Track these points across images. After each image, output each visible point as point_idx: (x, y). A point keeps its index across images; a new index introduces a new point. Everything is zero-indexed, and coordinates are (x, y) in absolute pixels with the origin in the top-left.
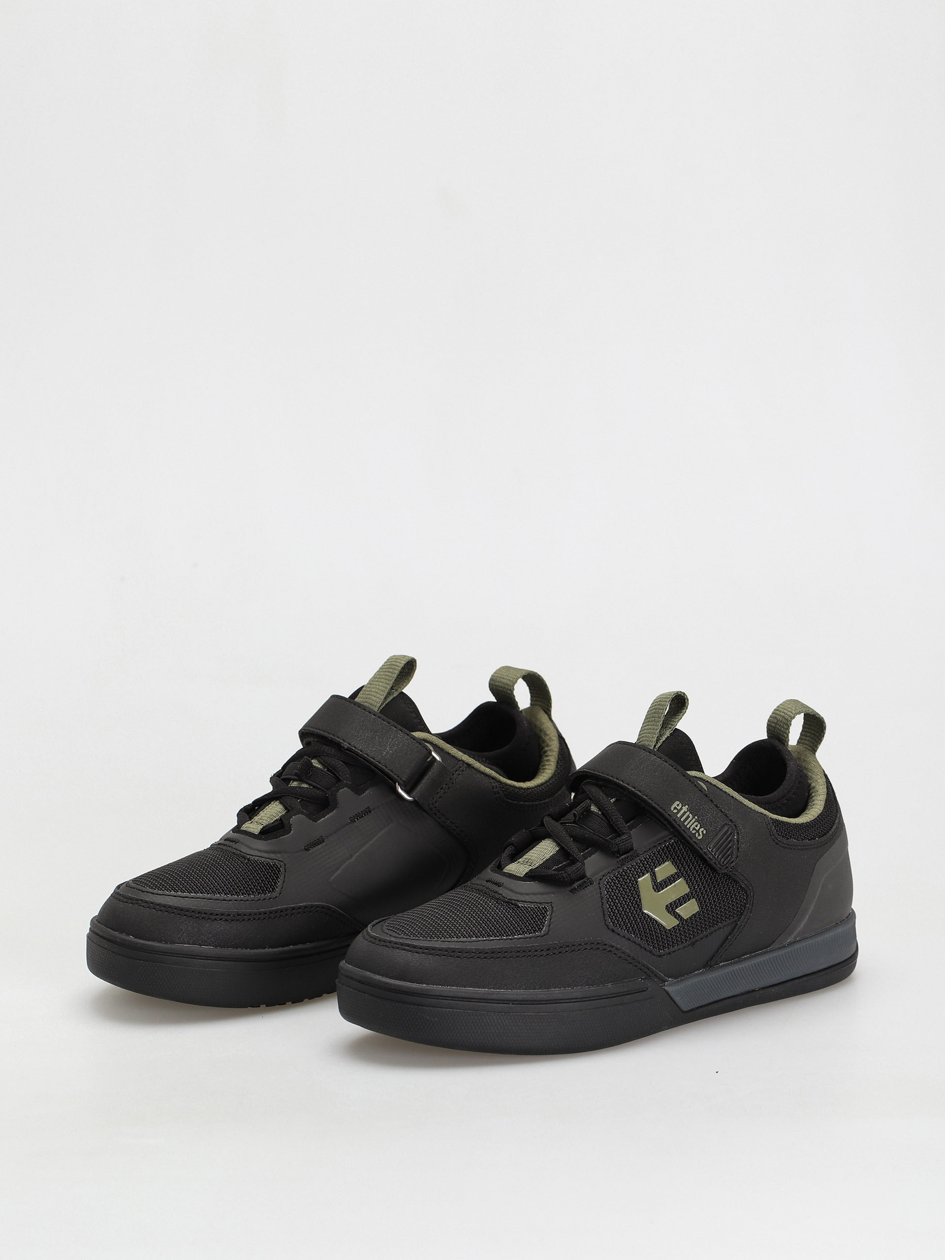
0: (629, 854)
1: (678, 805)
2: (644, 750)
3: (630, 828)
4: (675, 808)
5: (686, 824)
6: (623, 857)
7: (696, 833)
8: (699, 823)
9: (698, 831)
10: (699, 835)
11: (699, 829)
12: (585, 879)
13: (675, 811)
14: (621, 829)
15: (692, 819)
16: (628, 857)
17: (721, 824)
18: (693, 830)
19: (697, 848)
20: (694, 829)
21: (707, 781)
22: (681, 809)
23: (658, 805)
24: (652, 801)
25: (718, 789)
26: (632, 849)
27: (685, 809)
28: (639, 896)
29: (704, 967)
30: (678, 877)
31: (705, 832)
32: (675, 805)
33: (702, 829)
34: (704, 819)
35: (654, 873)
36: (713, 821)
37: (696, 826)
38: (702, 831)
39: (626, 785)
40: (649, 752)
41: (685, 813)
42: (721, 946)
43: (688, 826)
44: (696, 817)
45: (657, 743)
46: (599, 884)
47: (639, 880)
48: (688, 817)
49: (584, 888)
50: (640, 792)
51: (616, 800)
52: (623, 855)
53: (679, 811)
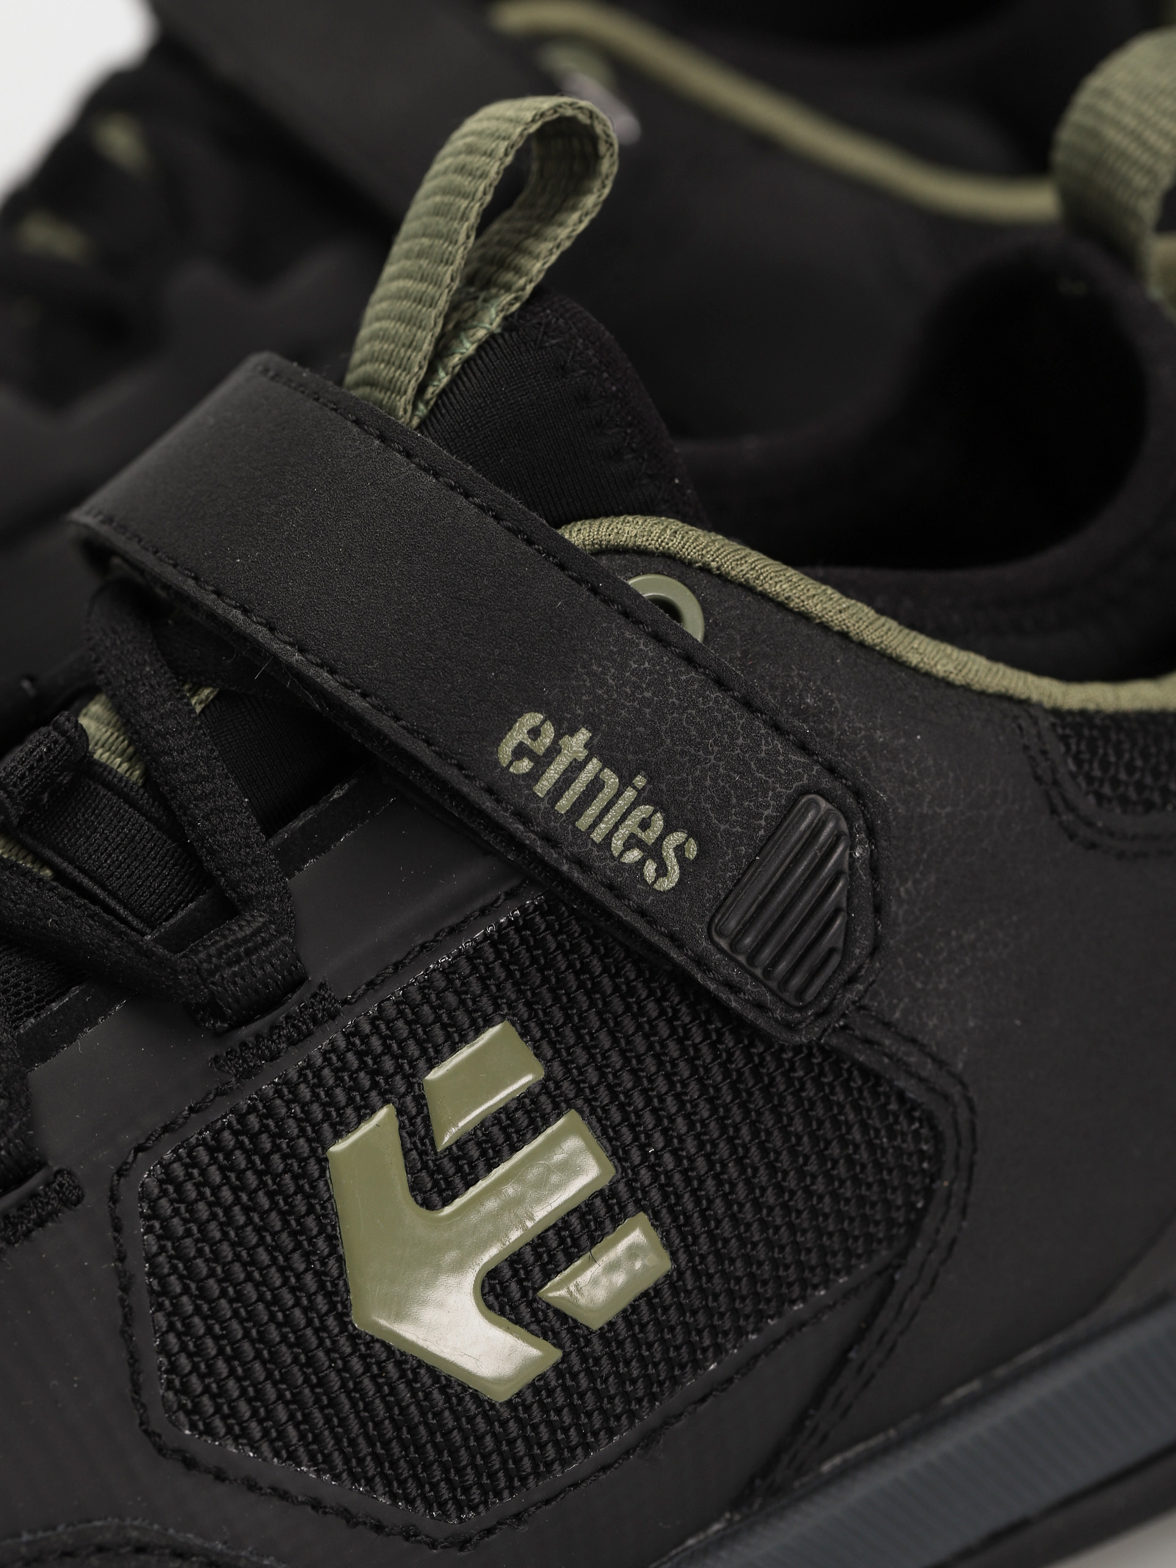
0: (278, 1015)
1: (535, 733)
2: (357, 422)
3: (290, 860)
4: (521, 751)
5: (583, 823)
6: (245, 1033)
7: (641, 863)
8: (659, 806)
9: (654, 851)
10: (662, 871)
11: (661, 838)
12: (35, 1182)
13: (525, 765)
14: (236, 874)
15: (619, 794)
16: (274, 1027)
17: (779, 796)
18: (628, 846)
19: (655, 939)
20: (632, 842)
21: (705, 569)
22: (554, 750)
23: (429, 743)
24: (397, 718)
25: (768, 607)
26: (297, 982)
27: (577, 743)
28: (333, 1240)
29: (736, 1504)
30: (556, 1106)
31: (692, 850)
32: (518, 734)
33: (677, 837)
34: (683, 782)
35: (420, 1100)
36: (735, 786)
37: (645, 825)
38: (680, 849)
39: (262, 634)
40: (382, 438)
41: (576, 767)
42: (818, 1396)
43: (597, 836)
44: (640, 781)
45: (432, 371)
46: (114, 1199)
47: (333, 1149)
48: (595, 786)
49: (27, 1234)
50: (332, 672)
51: (216, 697)
52: (247, 1021)
53: (542, 762)
